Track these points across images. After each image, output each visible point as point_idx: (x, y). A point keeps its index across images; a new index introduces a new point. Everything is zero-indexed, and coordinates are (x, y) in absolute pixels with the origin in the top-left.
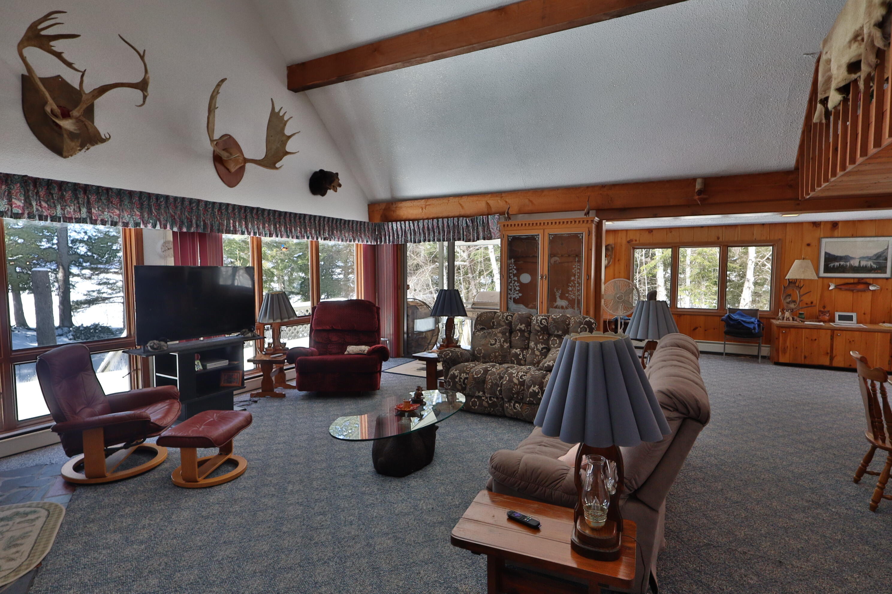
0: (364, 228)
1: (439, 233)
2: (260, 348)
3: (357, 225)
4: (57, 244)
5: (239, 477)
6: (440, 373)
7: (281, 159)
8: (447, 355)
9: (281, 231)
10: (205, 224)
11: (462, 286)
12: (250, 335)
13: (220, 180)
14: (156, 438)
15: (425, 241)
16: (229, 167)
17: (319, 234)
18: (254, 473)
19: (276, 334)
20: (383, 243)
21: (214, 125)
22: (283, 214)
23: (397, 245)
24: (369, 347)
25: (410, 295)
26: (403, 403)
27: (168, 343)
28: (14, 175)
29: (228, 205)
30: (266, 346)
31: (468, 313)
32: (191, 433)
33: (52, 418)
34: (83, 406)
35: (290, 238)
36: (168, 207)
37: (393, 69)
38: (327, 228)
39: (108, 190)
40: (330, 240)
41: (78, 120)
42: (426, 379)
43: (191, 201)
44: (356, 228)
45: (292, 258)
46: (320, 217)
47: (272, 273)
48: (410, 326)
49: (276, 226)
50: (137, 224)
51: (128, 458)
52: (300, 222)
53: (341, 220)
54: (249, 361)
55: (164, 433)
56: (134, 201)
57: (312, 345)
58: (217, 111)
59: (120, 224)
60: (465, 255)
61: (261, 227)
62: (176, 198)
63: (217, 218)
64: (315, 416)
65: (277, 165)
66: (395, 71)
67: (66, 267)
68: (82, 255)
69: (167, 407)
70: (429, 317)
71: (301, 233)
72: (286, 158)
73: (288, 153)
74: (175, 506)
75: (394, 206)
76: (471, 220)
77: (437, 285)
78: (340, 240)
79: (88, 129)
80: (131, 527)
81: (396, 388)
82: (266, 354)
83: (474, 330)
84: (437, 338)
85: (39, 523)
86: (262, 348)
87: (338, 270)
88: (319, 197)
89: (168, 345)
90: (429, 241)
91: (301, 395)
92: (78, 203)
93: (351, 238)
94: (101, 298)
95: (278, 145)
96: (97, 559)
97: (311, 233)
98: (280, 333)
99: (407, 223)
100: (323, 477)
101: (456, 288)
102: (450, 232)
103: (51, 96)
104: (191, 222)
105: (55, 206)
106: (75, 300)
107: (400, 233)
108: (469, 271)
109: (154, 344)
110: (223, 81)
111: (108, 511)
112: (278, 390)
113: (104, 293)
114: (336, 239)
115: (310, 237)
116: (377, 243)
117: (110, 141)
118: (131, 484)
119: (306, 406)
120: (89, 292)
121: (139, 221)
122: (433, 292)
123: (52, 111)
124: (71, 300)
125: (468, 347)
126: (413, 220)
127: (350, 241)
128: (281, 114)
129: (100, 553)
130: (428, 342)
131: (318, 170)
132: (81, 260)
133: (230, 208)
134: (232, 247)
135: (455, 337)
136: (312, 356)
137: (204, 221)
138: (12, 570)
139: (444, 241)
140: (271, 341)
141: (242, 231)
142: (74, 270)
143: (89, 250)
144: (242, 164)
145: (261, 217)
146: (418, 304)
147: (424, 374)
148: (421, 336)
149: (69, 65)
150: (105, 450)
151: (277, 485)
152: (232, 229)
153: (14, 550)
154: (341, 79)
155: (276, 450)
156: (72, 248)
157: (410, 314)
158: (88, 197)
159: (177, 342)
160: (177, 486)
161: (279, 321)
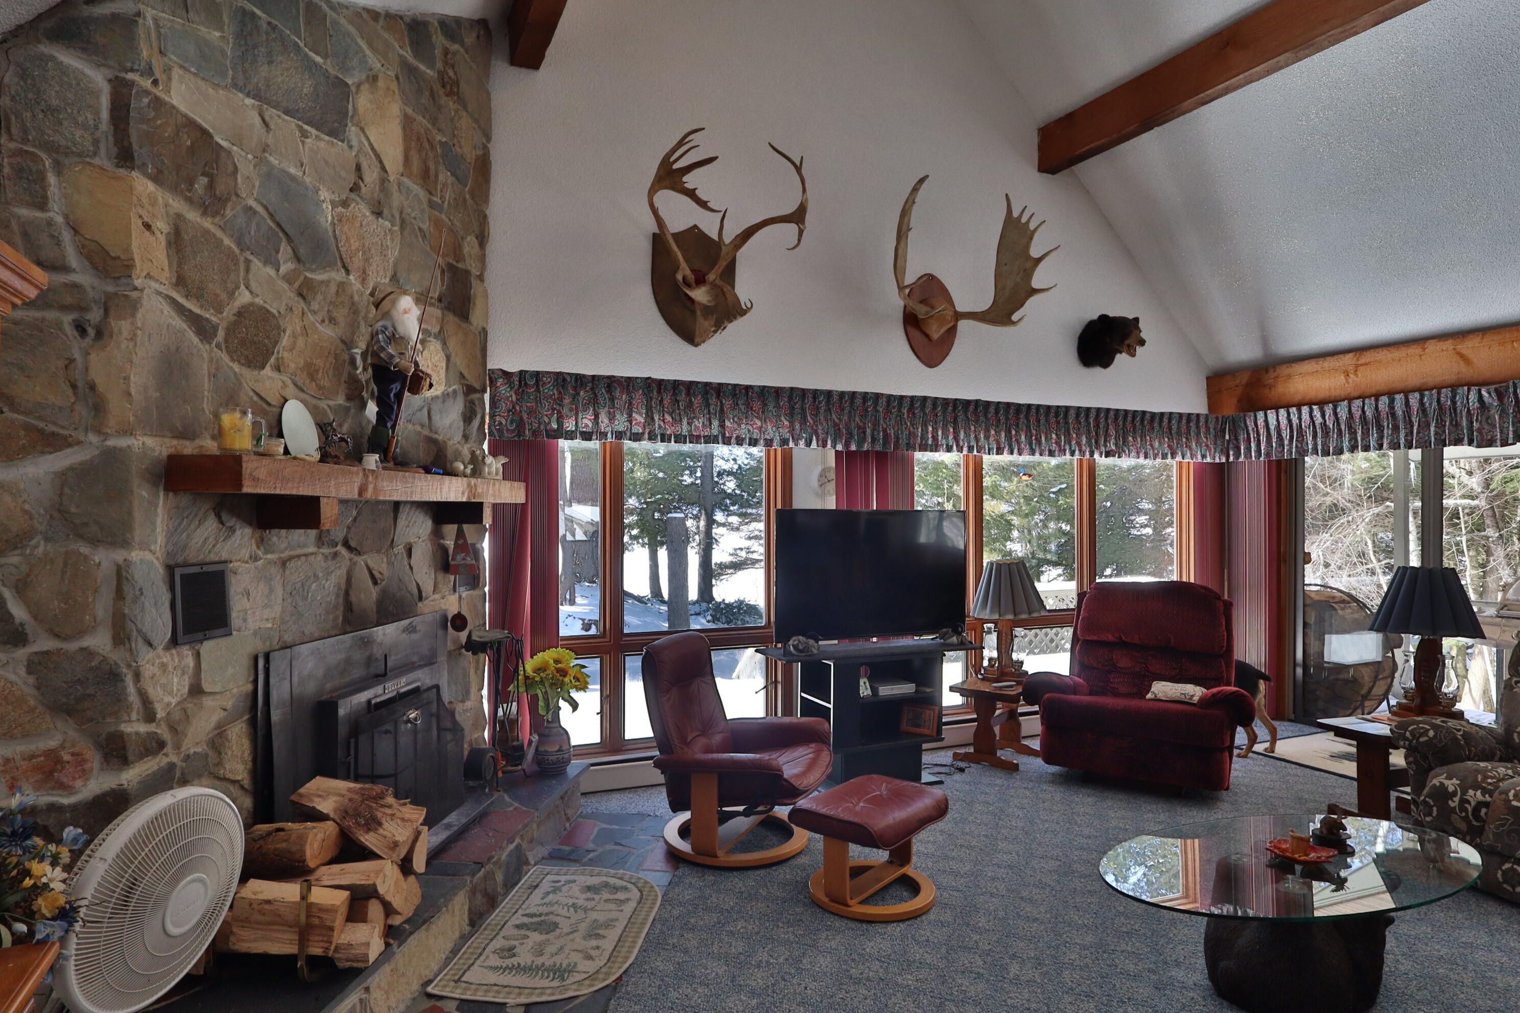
0: (1198, 427)
1: (1396, 428)
2: (974, 665)
3: (1179, 422)
4: (700, 478)
5: (919, 916)
6: (1399, 777)
7: (1022, 305)
8: (1421, 735)
9: (1019, 443)
10: (886, 436)
11: (1466, 559)
12: (954, 639)
13: (914, 357)
14: (789, 808)
15: (1353, 449)
16: (928, 332)
17: (1094, 445)
18: (947, 916)
19: (1004, 642)
20: (1242, 459)
21: (905, 261)
22: (1024, 409)
23: (1279, 462)
24: (1204, 690)
25: (1312, 577)
26: (1289, 839)
27: (820, 643)
28: (637, 378)
29: (925, 399)
30: (986, 663)
31: (1486, 629)
32: (840, 812)
33: (655, 744)
34: (697, 733)
35: (1037, 454)
36: (829, 410)
37: (1269, 72)
38: (1112, 432)
39: (748, 388)
40: (1119, 457)
41: (714, 285)
42: (1355, 783)
43: (865, 396)
44: (1179, 428)
45: (1046, 494)
46: (1098, 410)
47: (1009, 522)
48: (1313, 650)
49: (1010, 432)
50: (784, 442)
51: (751, 831)
52: (1058, 423)
53: (1144, 413)
54: (952, 689)
55: (803, 803)
56: (781, 404)
57: (1076, 670)
58: (910, 234)
59: (762, 442)
60: (1475, 483)
61: (982, 436)
62: (842, 394)
63: (906, 423)
64: (1076, 823)
65: (1015, 317)
66: (1275, 75)
67: (709, 512)
68: (729, 494)
69: (811, 756)
70: (1364, 629)
71: (1058, 443)
72: (1032, 303)
73: (1035, 291)
74: (809, 942)
75: (1272, 374)
76: (1496, 390)
77: (1388, 552)
78: (1142, 455)
79: (726, 299)
80: (742, 958)
81: (1271, 792)
82: (983, 679)
83: (1506, 676)
84: (1390, 686)
85: (629, 908)
86: (978, 666)
87: (1142, 519)
88: (1097, 371)
89: (819, 646)
90: (1366, 449)
91: (1049, 771)
92: (709, 413)
93: (1167, 450)
94: (751, 559)
95: (1018, 280)
96: (690, 999)
97: (1079, 444)
98: (1012, 640)
99: (1305, 410)
100: (1087, 966)
101: (1447, 563)
102: (1428, 426)
103: (684, 258)
104: (864, 433)
105: (681, 420)
106: (719, 562)
107: (1286, 434)
108: (1488, 522)
109: (799, 642)
110: (922, 181)
111: (715, 917)
112: (1005, 754)
113: (754, 552)
114: (1133, 454)
115: (1077, 452)
116: (1228, 457)
117: (752, 311)
118: (751, 879)
119: (1058, 796)
120: (735, 550)
121: (787, 435)
122: (1379, 571)
123: (684, 278)
124: (713, 562)
125: (1488, 719)
126: (1321, 403)
127: (1164, 457)
128: (1024, 220)
129: (695, 990)
130: (1364, 692)
131: (1095, 317)
132: (728, 502)
133: (929, 404)
134: (938, 476)
135: (1445, 690)
136: (1075, 694)
137: (885, 431)
138: (586, 975)
139: (1410, 447)
140: (995, 654)
141: (947, 445)
142: (719, 516)
143: (738, 486)
144: (952, 324)
145: (982, 418)
146: (1333, 597)
147: (1350, 769)
148: (1341, 676)
149: (703, 204)
150: (719, 812)
151: (988, 954)
152: (930, 442)
153: (594, 943)
154: (1146, 126)
155: (993, 879)
156: (717, 483)
157: (1312, 620)
158: (721, 402)
159: (836, 642)
160: (815, 903)
161: (1010, 617)
